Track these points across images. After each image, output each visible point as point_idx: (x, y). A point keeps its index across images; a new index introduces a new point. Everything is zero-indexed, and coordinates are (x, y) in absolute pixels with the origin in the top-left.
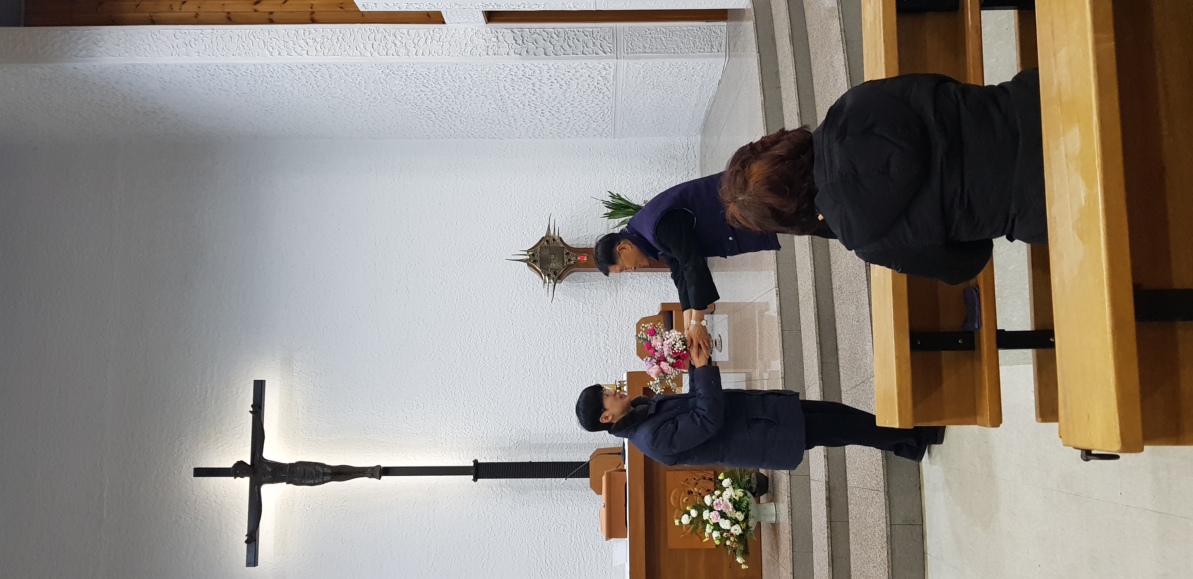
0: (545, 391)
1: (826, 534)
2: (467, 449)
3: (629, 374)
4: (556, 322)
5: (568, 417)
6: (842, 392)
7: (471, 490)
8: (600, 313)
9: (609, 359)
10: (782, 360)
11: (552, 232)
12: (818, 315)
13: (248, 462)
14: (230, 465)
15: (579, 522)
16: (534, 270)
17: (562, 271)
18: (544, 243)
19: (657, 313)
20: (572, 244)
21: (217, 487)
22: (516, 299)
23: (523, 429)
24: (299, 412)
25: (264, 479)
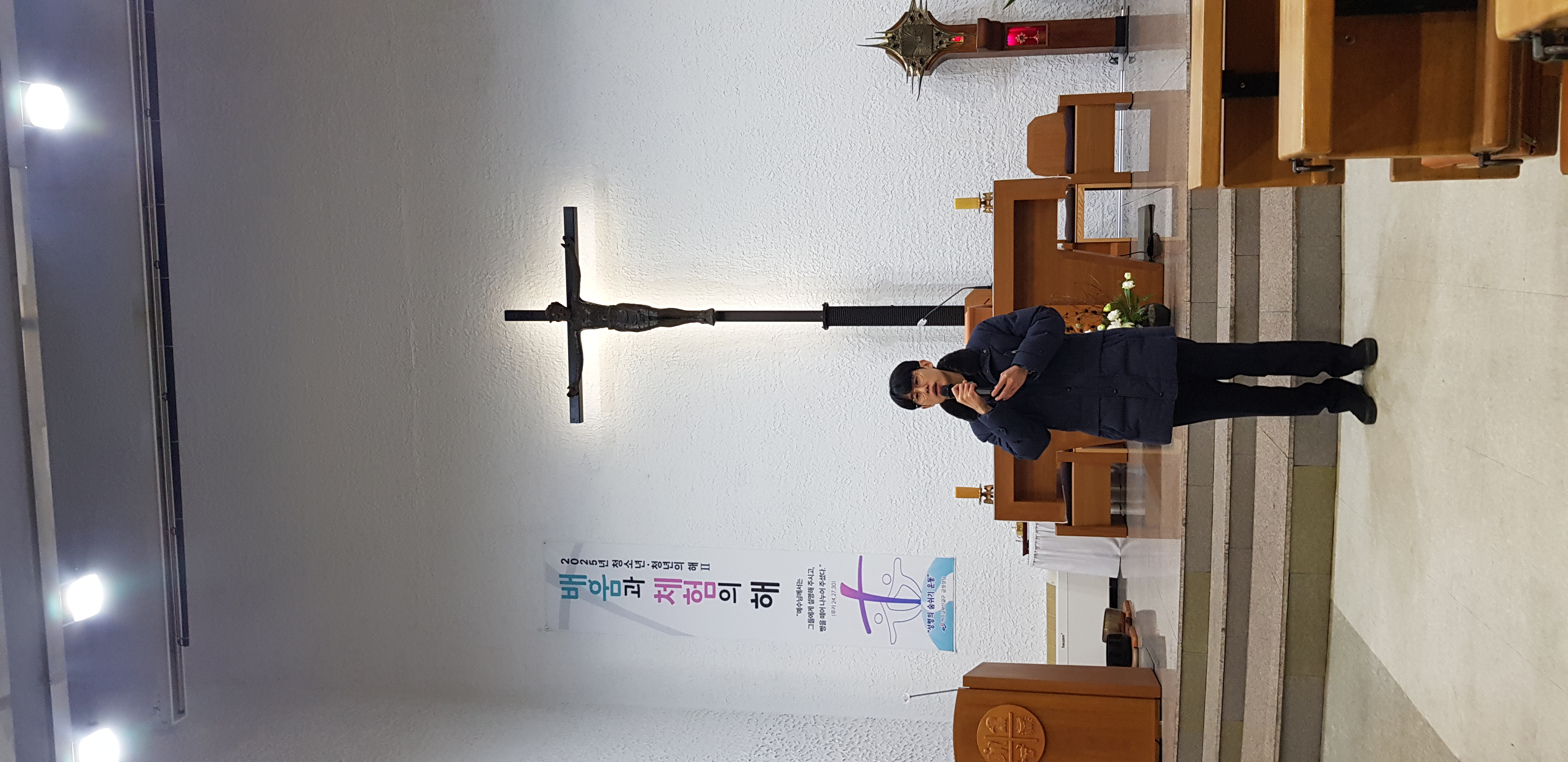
0: (912, 219)
2: (816, 292)
3: (996, 183)
4: (925, 129)
7: (823, 341)
8: (983, 115)
11: (918, 5)
13: (564, 302)
14: (544, 307)
16: (895, 59)
17: (931, 58)
18: (907, 21)
19: (1055, 110)
20: (946, 21)
21: (533, 333)
22: (874, 98)
23: (884, 266)
24: (619, 247)
25: (583, 324)
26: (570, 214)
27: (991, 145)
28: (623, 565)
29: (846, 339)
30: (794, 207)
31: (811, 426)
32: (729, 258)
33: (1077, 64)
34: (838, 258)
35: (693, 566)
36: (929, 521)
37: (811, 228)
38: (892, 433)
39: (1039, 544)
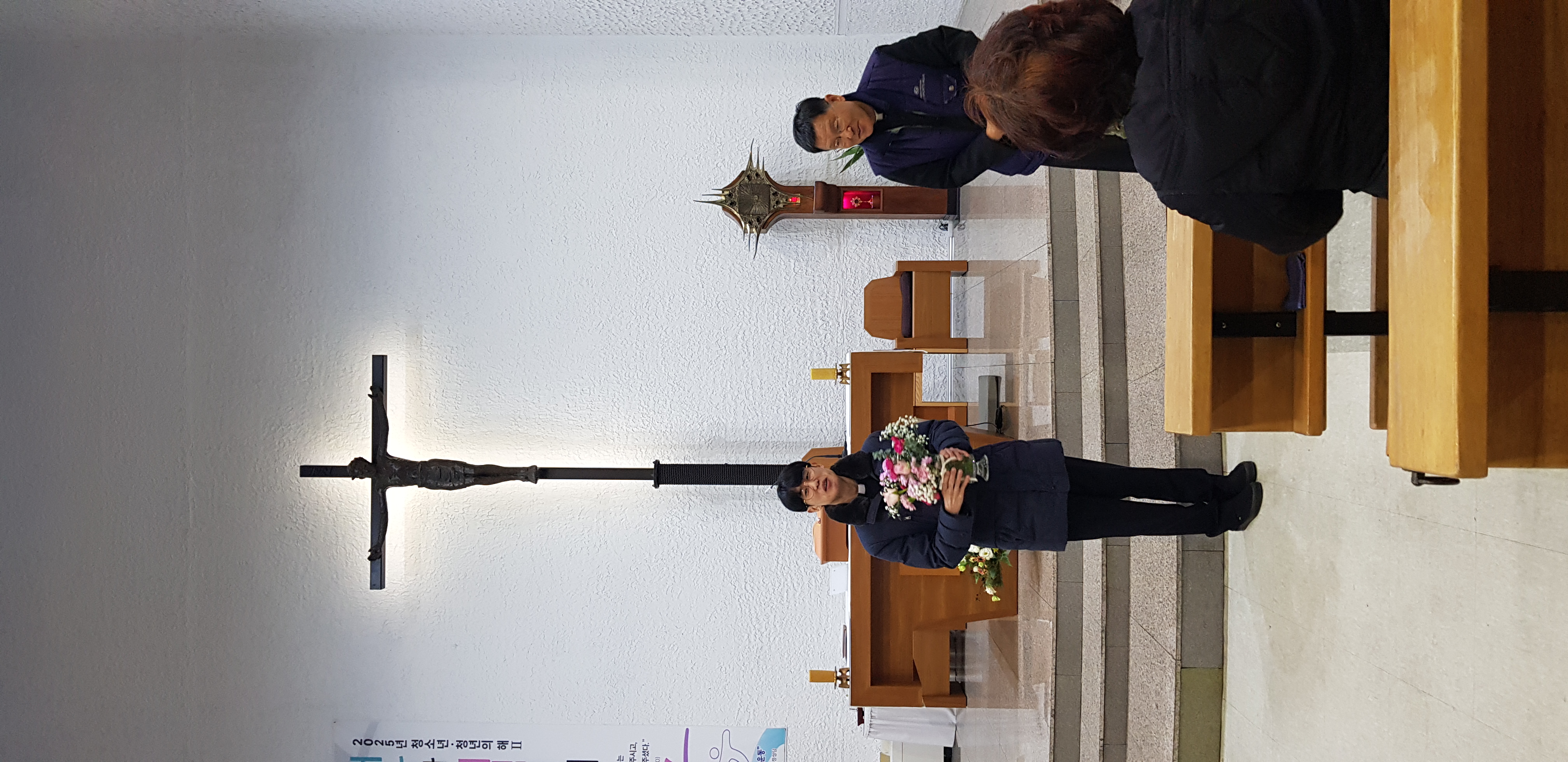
0: (746, 375)
1: (1101, 561)
2: (646, 447)
3: (854, 355)
4: (759, 285)
5: (775, 408)
6: (1129, 382)
7: (652, 499)
8: (817, 274)
9: (828, 334)
10: (1053, 338)
11: (755, 165)
12: (1102, 280)
13: (369, 458)
14: (347, 463)
15: (787, 540)
16: (731, 216)
17: (768, 217)
18: (744, 179)
19: (891, 275)
20: (781, 180)
21: (330, 489)
22: (708, 253)
23: (717, 422)
24: (432, 398)
25: (389, 481)
26: (380, 364)
27: (824, 303)
28: (424, 746)
29: (676, 497)
30: (624, 359)
31: (637, 590)
32: (553, 411)
33: (908, 228)
34: (669, 413)
35: (502, 744)
36: (761, 691)
37: (641, 382)
38: (723, 596)
39: (875, 713)
